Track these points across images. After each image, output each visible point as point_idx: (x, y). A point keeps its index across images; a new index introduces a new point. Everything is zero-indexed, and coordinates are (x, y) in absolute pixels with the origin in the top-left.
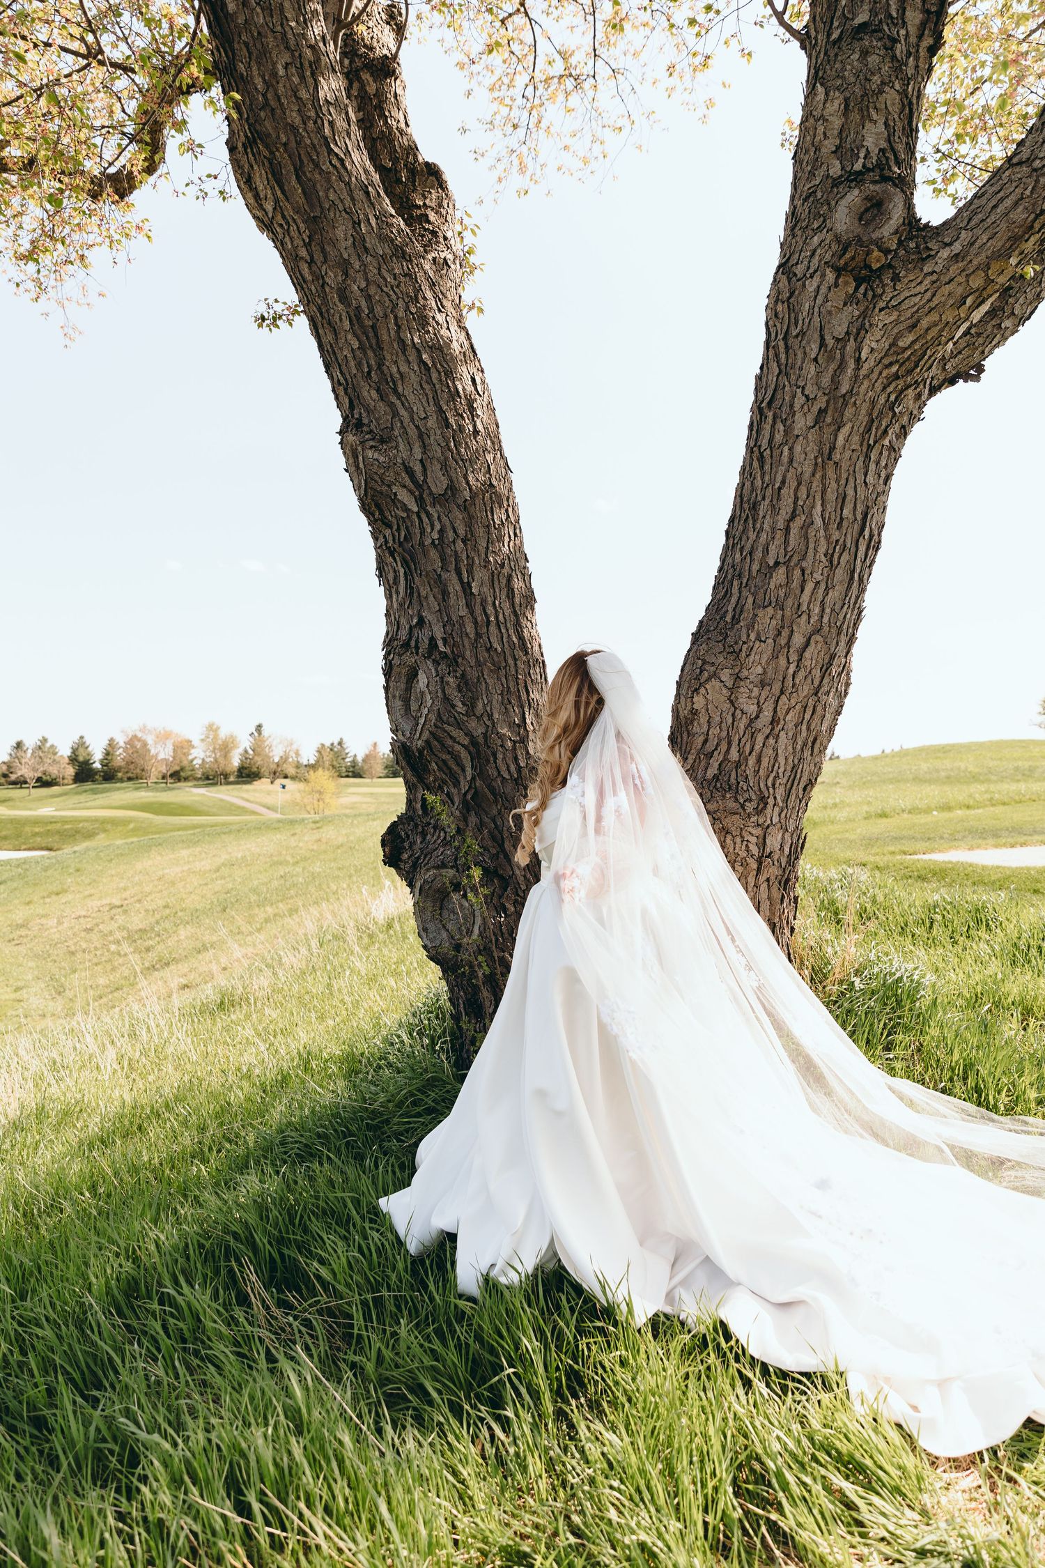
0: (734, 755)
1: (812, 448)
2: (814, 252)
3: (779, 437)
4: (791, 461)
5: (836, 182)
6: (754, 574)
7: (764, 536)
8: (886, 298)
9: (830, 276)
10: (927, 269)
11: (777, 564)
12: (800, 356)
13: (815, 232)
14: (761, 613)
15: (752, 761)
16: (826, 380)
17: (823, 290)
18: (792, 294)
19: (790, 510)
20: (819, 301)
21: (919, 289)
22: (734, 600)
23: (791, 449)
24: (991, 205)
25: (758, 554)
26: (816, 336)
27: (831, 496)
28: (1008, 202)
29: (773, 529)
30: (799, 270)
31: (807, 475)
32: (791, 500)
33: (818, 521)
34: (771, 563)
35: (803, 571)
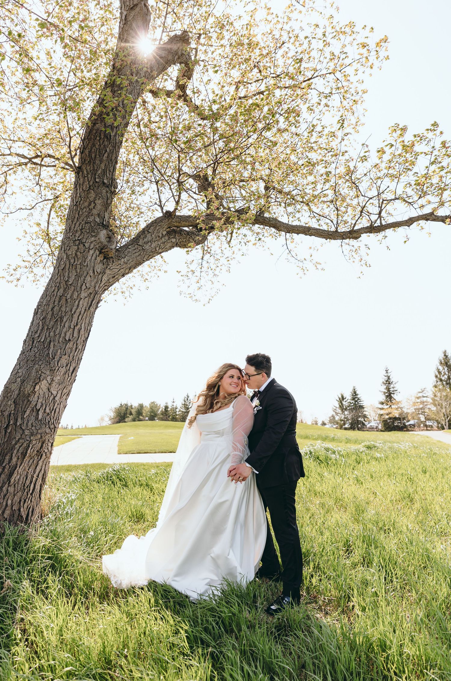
0: (48, 411)
1: (85, 304)
2: (92, 242)
3: (75, 297)
4: (78, 306)
5: (99, 225)
6: (60, 341)
7: (64, 330)
8: (110, 266)
9: (98, 253)
10: (119, 262)
11: (69, 340)
12: (85, 273)
13: (92, 236)
14: (63, 357)
15: (53, 412)
16: (93, 284)
17: (94, 255)
18: (84, 251)
19: (76, 322)
20: (93, 258)
21: (117, 267)
22: (51, 350)
23: (79, 302)
24: (133, 252)
25: (63, 335)
26: (92, 269)
27: (87, 322)
28: (137, 254)
29: (70, 327)
30: (87, 245)
31: (82, 313)
32: (77, 319)
33: (83, 328)
34: (67, 339)
35: (77, 344)
